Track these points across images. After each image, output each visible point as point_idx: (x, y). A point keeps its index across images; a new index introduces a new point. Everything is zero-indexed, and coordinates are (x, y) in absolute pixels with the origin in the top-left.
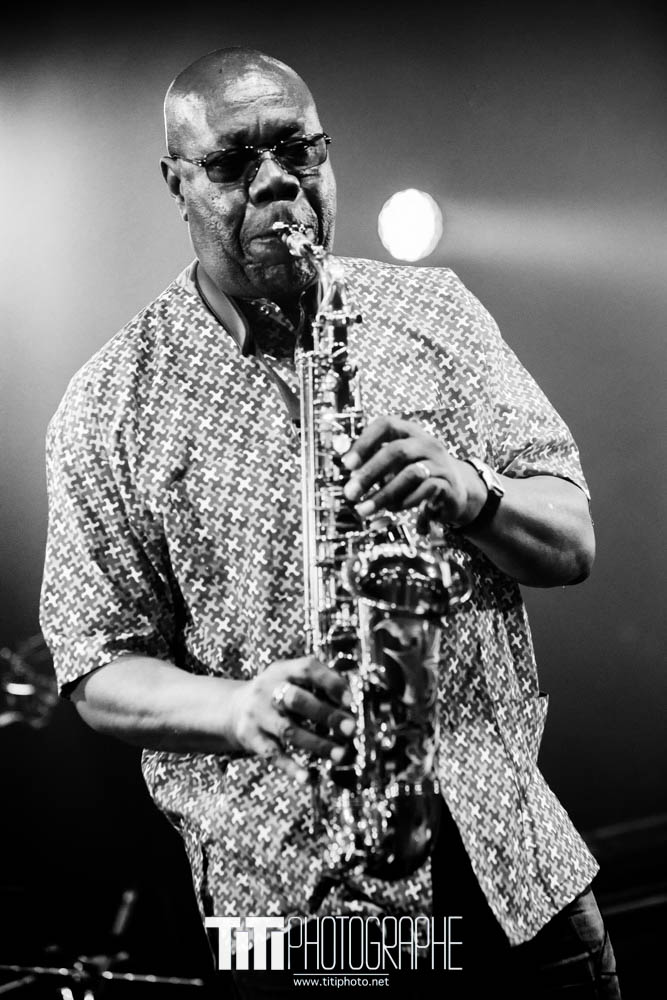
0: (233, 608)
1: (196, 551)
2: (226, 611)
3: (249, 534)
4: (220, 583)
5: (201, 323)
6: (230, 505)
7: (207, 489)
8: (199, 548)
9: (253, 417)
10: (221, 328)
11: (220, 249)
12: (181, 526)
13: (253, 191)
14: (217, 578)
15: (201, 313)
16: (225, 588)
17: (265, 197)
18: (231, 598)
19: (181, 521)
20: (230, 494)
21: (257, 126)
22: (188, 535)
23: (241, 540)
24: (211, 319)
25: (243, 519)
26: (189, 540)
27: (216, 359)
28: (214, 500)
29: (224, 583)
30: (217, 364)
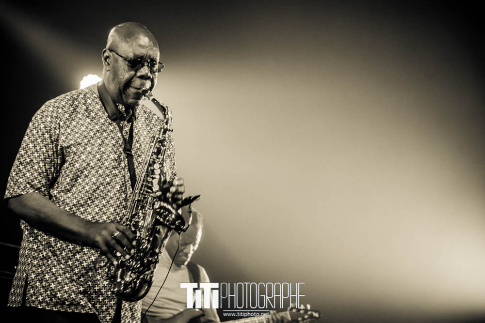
0: (75, 191)
1: (72, 169)
2: (72, 191)
3: (93, 172)
4: (74, 182)
5: (97, 103)
6: (91, 160)
7: (86, 153)
8: (74, 169)
9: (106, 138)
10: (103, 107)
11: (118, 86)
12: (71, 159)
13: (139, 74)
14: (74, 180)
15: (98, 100)
16: (75, 184)
17: (142, 77)
18: (76, 188)
19: (73, 158)
20: (93, 157)
21: (147, 55)
22: (72, 163)
23: (90, 172)
24: (100, 103)
25: (93, 166)
26: (72, 165)
27: (99, 116)
28: (87, 157)
29: (76, 183)
30: (99, 118)
